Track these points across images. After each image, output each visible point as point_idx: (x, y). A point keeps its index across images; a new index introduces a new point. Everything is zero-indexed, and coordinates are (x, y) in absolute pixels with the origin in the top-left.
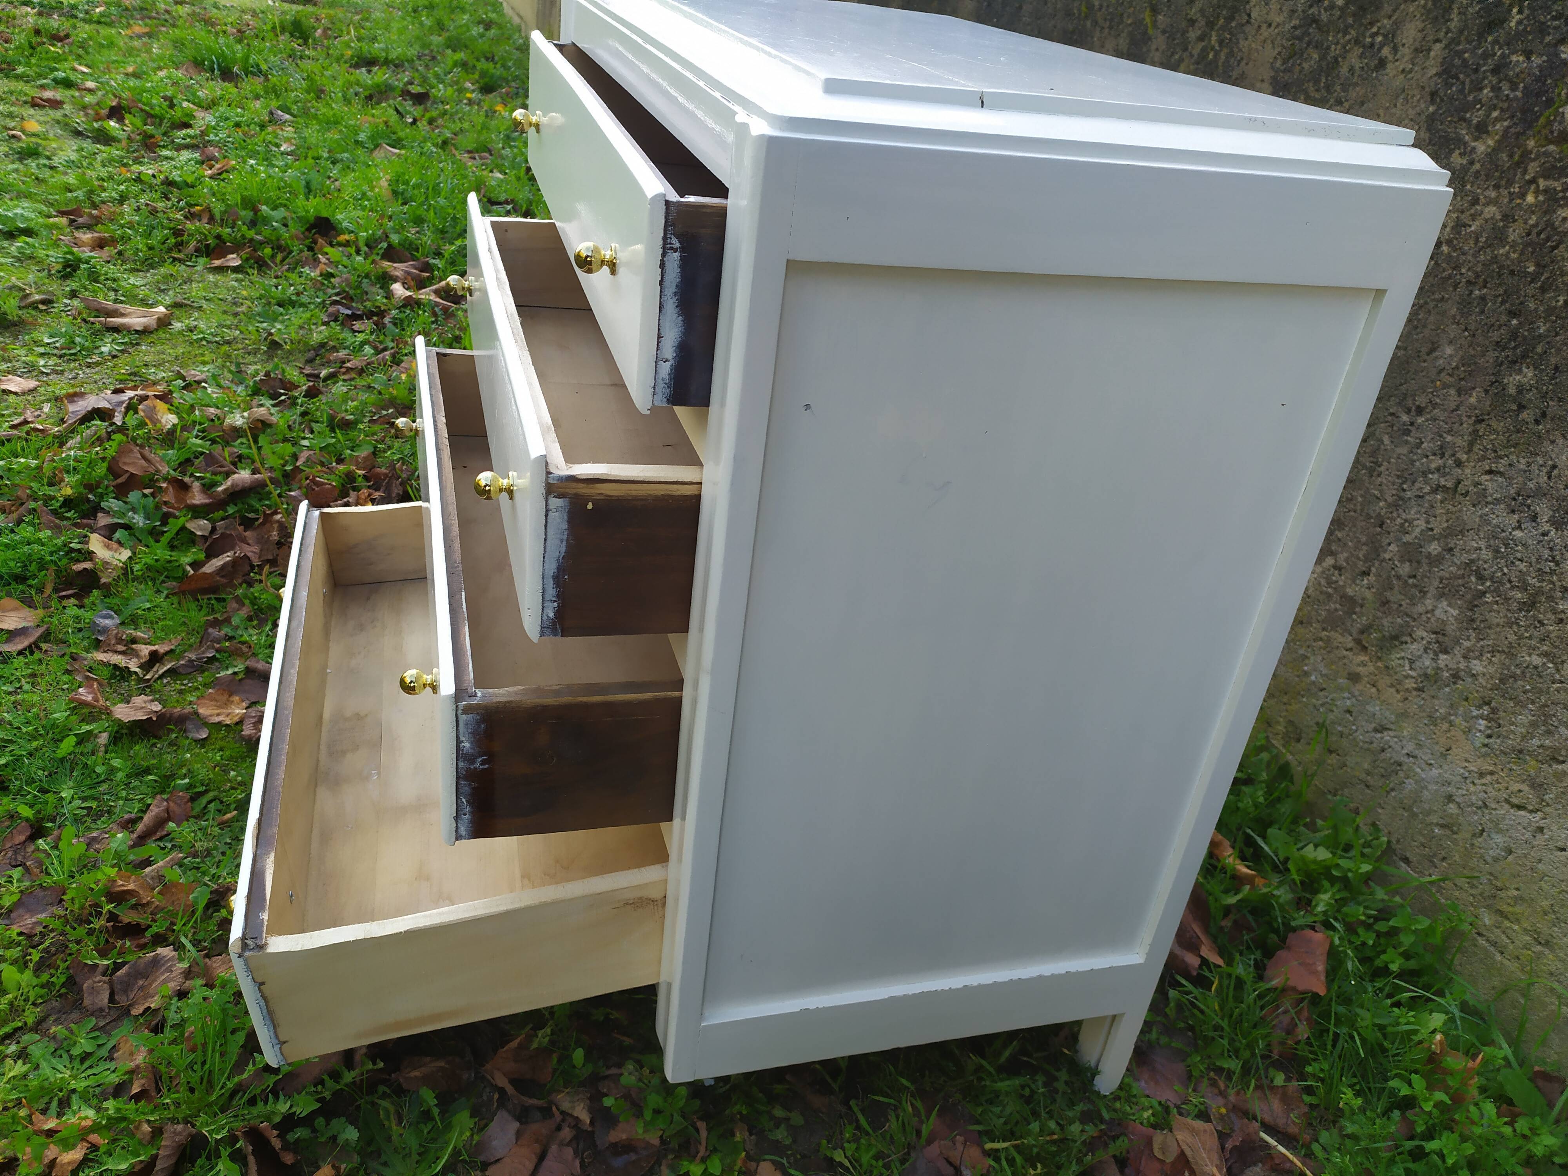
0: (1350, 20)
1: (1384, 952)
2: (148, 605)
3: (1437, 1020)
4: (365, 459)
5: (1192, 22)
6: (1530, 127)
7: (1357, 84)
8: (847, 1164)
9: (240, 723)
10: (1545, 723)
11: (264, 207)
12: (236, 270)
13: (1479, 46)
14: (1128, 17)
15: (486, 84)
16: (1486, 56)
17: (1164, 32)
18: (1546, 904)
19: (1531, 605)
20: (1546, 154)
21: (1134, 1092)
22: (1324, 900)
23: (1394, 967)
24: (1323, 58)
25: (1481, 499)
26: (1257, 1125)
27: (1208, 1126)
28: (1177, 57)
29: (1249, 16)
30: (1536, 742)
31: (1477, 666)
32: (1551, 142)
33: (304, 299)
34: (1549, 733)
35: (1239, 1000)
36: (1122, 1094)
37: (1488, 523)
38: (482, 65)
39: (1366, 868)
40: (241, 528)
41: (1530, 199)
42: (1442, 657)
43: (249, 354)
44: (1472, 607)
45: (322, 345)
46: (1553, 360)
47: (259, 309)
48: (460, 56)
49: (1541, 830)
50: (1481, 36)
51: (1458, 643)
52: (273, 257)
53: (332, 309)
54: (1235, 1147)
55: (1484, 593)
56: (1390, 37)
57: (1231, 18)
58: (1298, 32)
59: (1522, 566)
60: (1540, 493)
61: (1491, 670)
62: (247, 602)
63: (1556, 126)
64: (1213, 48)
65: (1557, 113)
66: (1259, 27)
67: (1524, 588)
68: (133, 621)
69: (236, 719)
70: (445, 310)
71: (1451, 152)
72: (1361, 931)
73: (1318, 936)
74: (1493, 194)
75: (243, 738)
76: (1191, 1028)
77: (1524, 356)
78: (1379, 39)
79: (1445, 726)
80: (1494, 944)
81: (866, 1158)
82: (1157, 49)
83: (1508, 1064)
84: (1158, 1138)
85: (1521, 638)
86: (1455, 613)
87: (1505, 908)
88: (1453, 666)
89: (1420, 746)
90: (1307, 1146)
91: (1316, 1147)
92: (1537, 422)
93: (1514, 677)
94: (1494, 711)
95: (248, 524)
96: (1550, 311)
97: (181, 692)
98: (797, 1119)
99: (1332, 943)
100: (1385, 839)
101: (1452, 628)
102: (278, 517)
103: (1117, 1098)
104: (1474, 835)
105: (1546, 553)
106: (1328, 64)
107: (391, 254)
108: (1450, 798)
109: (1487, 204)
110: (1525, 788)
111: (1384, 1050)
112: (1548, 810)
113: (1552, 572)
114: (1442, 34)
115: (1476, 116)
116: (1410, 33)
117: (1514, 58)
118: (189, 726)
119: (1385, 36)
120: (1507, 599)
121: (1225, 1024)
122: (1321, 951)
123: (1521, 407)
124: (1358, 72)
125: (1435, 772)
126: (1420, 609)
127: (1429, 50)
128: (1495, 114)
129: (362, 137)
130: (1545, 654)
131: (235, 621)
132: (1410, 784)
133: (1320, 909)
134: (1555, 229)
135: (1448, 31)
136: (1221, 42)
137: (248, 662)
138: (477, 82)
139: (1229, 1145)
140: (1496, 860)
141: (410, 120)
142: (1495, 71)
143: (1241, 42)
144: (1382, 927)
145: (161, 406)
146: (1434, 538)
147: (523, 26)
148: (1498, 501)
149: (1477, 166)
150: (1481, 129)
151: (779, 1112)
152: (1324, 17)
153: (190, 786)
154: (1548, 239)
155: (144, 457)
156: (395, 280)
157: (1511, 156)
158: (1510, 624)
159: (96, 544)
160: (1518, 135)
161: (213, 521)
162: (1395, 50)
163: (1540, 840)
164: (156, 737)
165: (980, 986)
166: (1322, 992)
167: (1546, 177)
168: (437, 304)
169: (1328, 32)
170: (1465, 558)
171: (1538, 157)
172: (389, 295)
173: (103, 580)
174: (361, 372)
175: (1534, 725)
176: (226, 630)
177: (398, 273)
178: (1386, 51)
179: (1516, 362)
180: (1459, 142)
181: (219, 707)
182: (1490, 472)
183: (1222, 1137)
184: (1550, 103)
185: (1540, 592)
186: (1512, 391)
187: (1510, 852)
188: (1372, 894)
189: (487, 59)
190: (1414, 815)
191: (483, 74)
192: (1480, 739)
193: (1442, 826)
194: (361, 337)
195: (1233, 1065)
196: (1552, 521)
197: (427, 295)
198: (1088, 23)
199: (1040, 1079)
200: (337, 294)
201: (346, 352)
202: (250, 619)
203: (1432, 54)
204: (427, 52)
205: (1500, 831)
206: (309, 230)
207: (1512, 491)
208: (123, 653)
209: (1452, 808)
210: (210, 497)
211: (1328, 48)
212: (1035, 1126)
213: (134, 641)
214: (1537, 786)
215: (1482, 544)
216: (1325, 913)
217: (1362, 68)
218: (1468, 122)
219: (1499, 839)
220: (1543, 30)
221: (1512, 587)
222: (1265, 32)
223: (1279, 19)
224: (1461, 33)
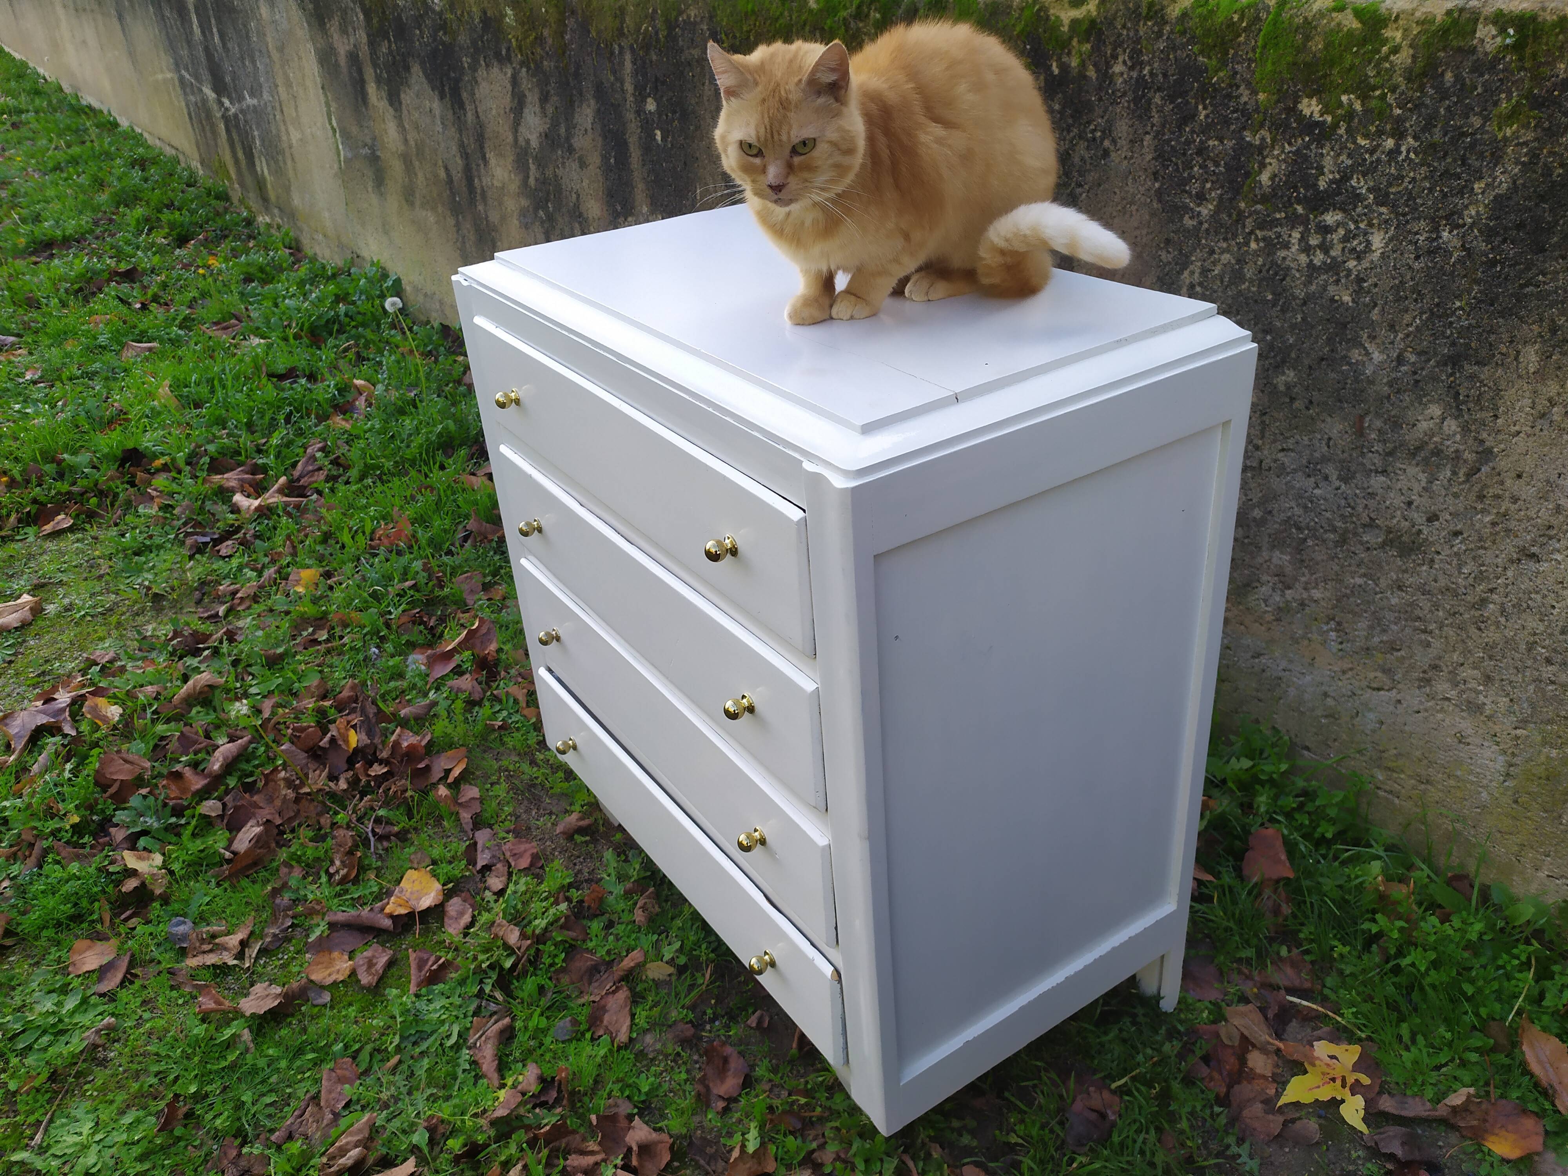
0: (1070, 121)
1: (1318, 826)
2: (207, 899)
3: (1376, 867)
4: (318, 687)
6: (1238, 193)
7: (1089, 171)
8: (1020, 1141)
9: (353, 973)
10: (1379, 625)
11: (65, 456)
12: (71, 529)
13: (1181, 136)
15: (179, 234)
16: (1188, 143)
18: (1418, 753)
19: (1343, 541)
20: (1256, 212)
21: (1190, 1001)
22: (1262, 801)
23: (1329, 835)
25: (1282, 470)
26: (1283, 992)
27: (1250, 1007)
30: (1376, 640)
31: (1317, 594)
32: (1257, 203)
33: (158, 541)
34: (1384, 631)
35: (1235, 902)
36: (1183, 1006)
37: (1293, 487)
38: (166, 216)
39: (1284, 767)
40: (247, 796)
41: (1253, 245)
42: (1288, 592)
43: (138, 614)
44: (1300, 551)
45: (203, 583)
46: (1306, 362)
47: (120, 565)
48: (139, 211)
49: (1399, 701)
50: (1180, 128)
51: (1296, 579)
52: (99, 506)
53: (189, 541)
54: (1276, 1015)
55: (1305, 540)
56: (1107, 132)
59: (1328, 515)
60: (1325, 460)
61: (1328, 594)
62: (294, 863)
63: (1257, 191)
65: (1255, 182)
67: (1334, 530)
68: (202, 918)
69: (348, 973)
70: (297, 507)
71: (1181, 219)
72: (1297, 816)
73: (1270, 831)
74: (1225, 245)
75: (363, 988)
76: (1208, 936)
77: (1284, 361)
78: (1099, 134)
79: (1306, 642)
80: (1391, 792)
81: (1034, 1132)
83: (1432, 880)
84: (1223, 1028)
85: (1342, 567)
86: (1288, 558)
87: (1390, 764)
88: (1298, 597)
89: (1291, 661)
90: (1321, 993)
91: (1326, 991)
92: (1308, 408)
93: (1347, 596)
94: (1339, 624)
95: (250, 788)
96: (1293, 326)
97: (283, 966)
98: (972, 1123)
99: (1283, 836)
100: (1286, 738)
101: (1289, 569)
102: (283, 774)
103: (1181, 1010)
104: (1352, 718)
105: (1343, 502)
107: (216, 467)
108: (1326, 695)
109: (1222, 253)
110: (1379, 674)
111: (1347, 902)
112: (1400, 686)
113: (1351, 515)
114: (1149, 128)
115: (1194, 187)
116: (1122, 128)
117: (1211, 143)
118: (311, 995)
119: (1103, 132)
120: (1324, 541)
121: (1231, 924)
122: (1279, 843)
123: (1292, 399)
124: (1089, 161)
125: (1308, 678)
126: (1260, 560)
127: (1142, 140)
128: (1208, 185)
129: (102, 340)
130: (1364, 575)
131: (293, 883)
132: (1292, 692)
133: (1262, 809)
134: (1278, 266)
135: (1153, 125)
137: (327, 918)
138: (169, 234)
139: (1270, 1015)
140: (1374, 731)
141: (138, 306)
142: (1200, 152)
144: (1310, 807)
145: (101, 701)
146: (1254, 507)
147: (181, 157)
148: (1295, 471)
149: (1206, 226)
150: (1201, 197)
151: (956, 1124)
153: (346, 1047)
154: (1276, 274)
155: (126, 761)
156: (233, 491)
157: (1230, 216)
158: (1332, 559)
159: (131, 860)
160: (1231, 200)
161: (220, 799)
162: (1114, 142)
163: (1400, 709)
164: (287, 1016)
165: (1076, 974)
166: (1291, 875)
167: (1261, 229)
168: (287, 504)
170: (1283, 516)
171: (1250, 215)
172: (235, 509)
173: (158, 892)
174: (255, 599)
175: (1371, 627)
176: (287, 896)
177: (233, 483)
178: (1106, 143)
179: (1277, 367)
180: (1186, 209)
181: (327, 968)
182: (1283, 450)
183: (1263, 1010)
184: (1248, 175)
185: (1346, 531)
186: (1282, 388)
187: (1382, 723)
188: (1293, 783)
189: (168, 207)
190: (1303, 713)
191: (172, 226)
192: (1335, 646)
193: (1326, 717)
194: (235, 562)
195: (1249, 953)
196: (1340, 478)
197: (272, 498)
199: (1127, 1020)
200: (185, 524)
201: (227, 582)
202: (304, 878)
203: (1145, 143)
204: (100, 215)
205: (1370, 710)
206: (122, 465)
207: (1304, 462)
208: (211, 951)
209: (1330, 702)
210: (206, 777)
212: (1140, 1058)
213: (214, 936)
214: (1387, 671)
215: (1293, 504)
216: (1267, 812)
218: (1189, 193)
219: (1371, 716)
220: (1227, 122)
221: (1326, 531)
224: (1164, 126)
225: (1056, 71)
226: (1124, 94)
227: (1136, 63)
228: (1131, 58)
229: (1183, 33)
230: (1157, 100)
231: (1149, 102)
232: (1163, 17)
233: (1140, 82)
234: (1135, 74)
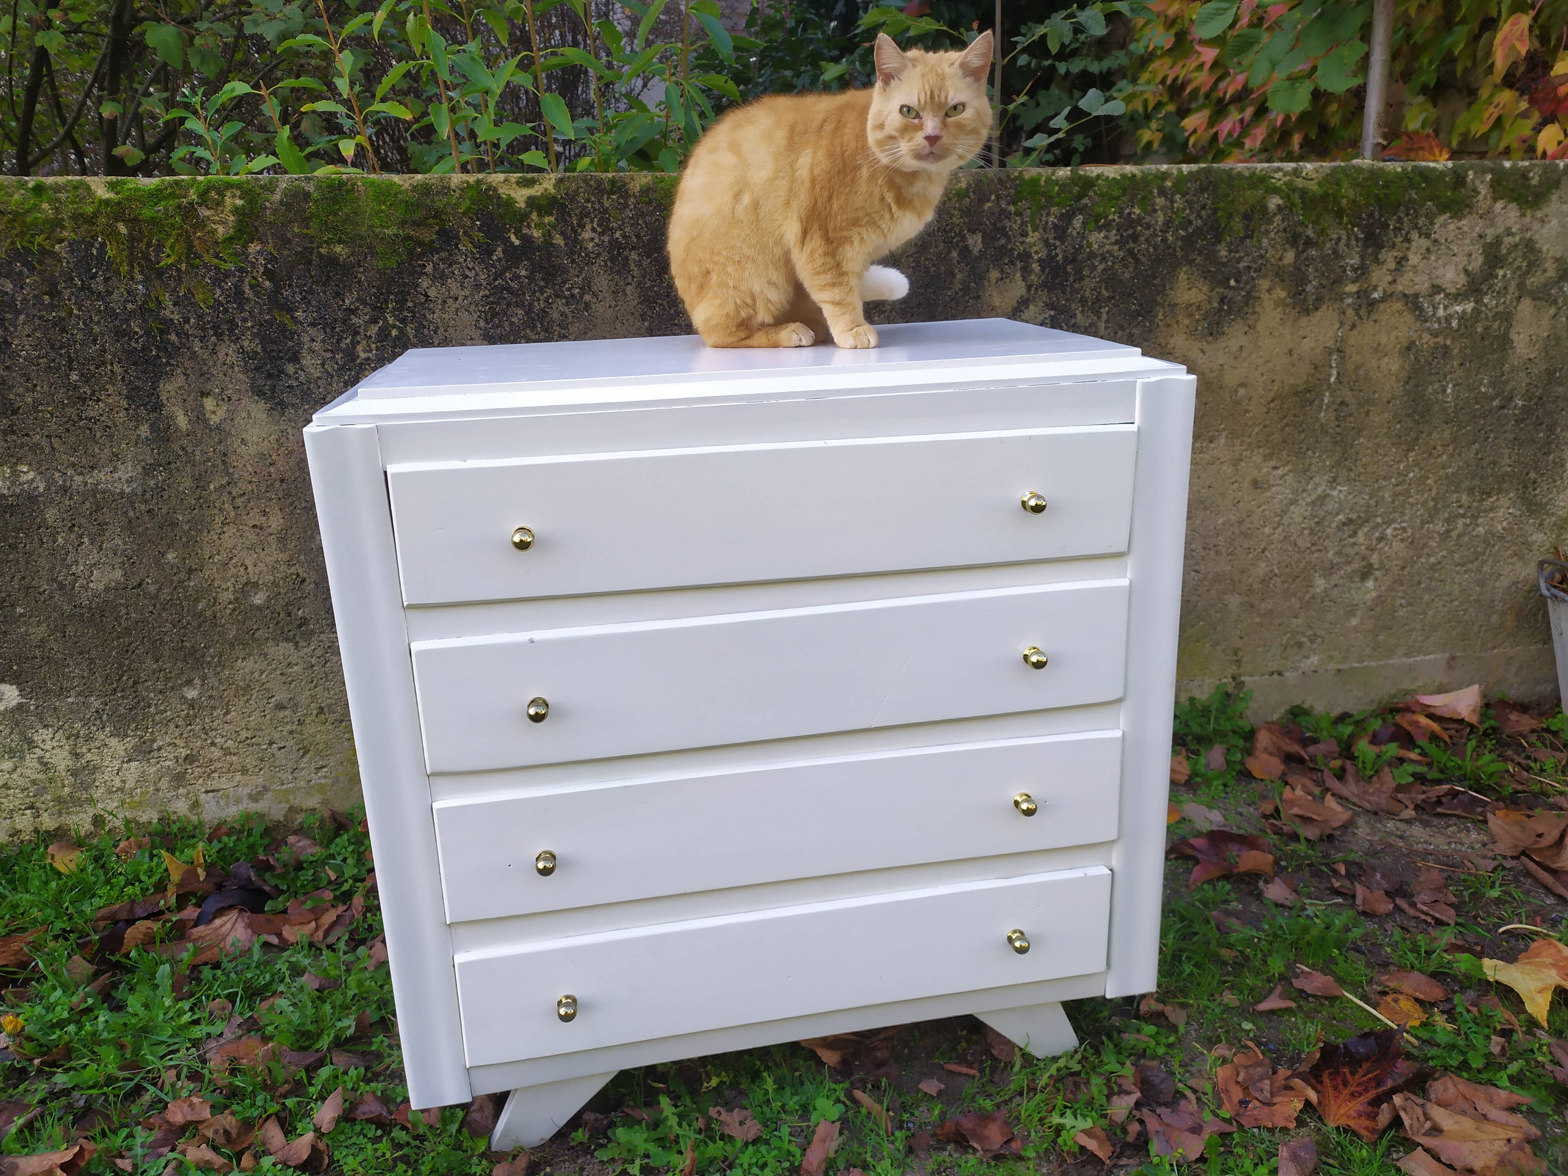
0: (542, 283)
5: (351, 311)
14: (245, 320)
17: (313, 325)
24: (529, 310)
28: (348, 341)
29: (426, 295)
56: (586, 287)
57: (402, 302)
58: (491, 299)
64: (394, 326)
66: (445, 302)
78: (577, 291)
82: (313, 340)
106: (537, 315)
114: (630, 280)
116: (602, 283)
119: (582, 289)
127: (625, 290)
135: (633, 277)
136: (403, 321)
143: (430, 317)
152: (514, 285)
169: (524, 294)
178: (587, 297)
198: (173, 337)
203: (628, 292)
211: (530, 305)
217: (573, 312)
222: (452, 305)
223: (467, 292)
224: (644, 277)
225: (517, 243)
226: (599, 255)
227: (606, 229)
228: (600, 225)
229: (650, 202)
230: (634, 256)
231: (627, 259)
232: (627, 191)
233: (615, 244)
234: (606, 239)
